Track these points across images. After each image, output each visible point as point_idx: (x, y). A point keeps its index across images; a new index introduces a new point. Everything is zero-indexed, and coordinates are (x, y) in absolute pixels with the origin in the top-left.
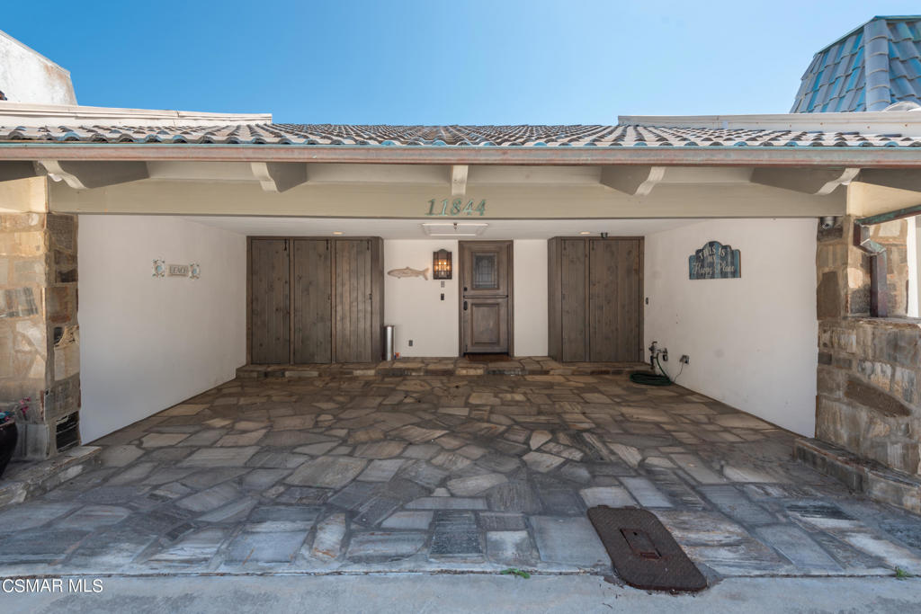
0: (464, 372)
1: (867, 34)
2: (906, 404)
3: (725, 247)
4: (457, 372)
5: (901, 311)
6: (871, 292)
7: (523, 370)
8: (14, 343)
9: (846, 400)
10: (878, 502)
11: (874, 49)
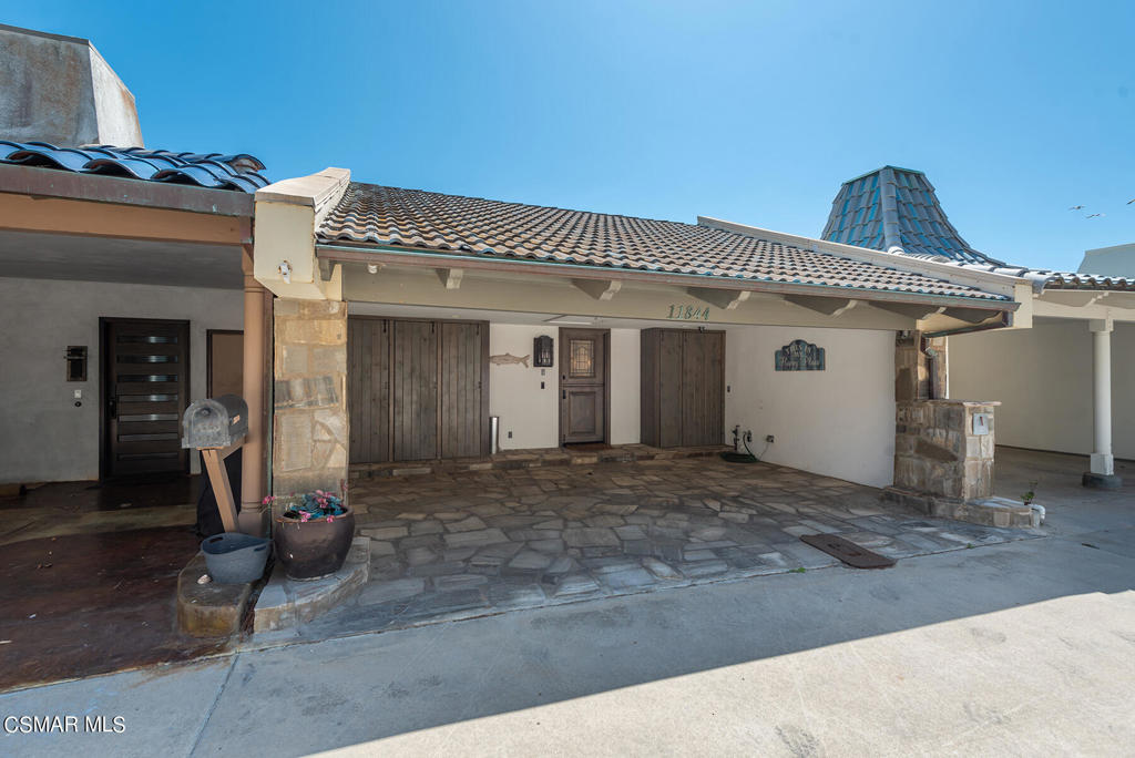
0: (579, 461)
1: (881, 175)
2: (955, 453)
3: (811, 345)
4: (573, 462)
5: (943, 396)
6: (929, 383)
7: (632, 456)
8: (313, 432)
9: (916, 455)
10: (941, 518)
11: (888, 192)
